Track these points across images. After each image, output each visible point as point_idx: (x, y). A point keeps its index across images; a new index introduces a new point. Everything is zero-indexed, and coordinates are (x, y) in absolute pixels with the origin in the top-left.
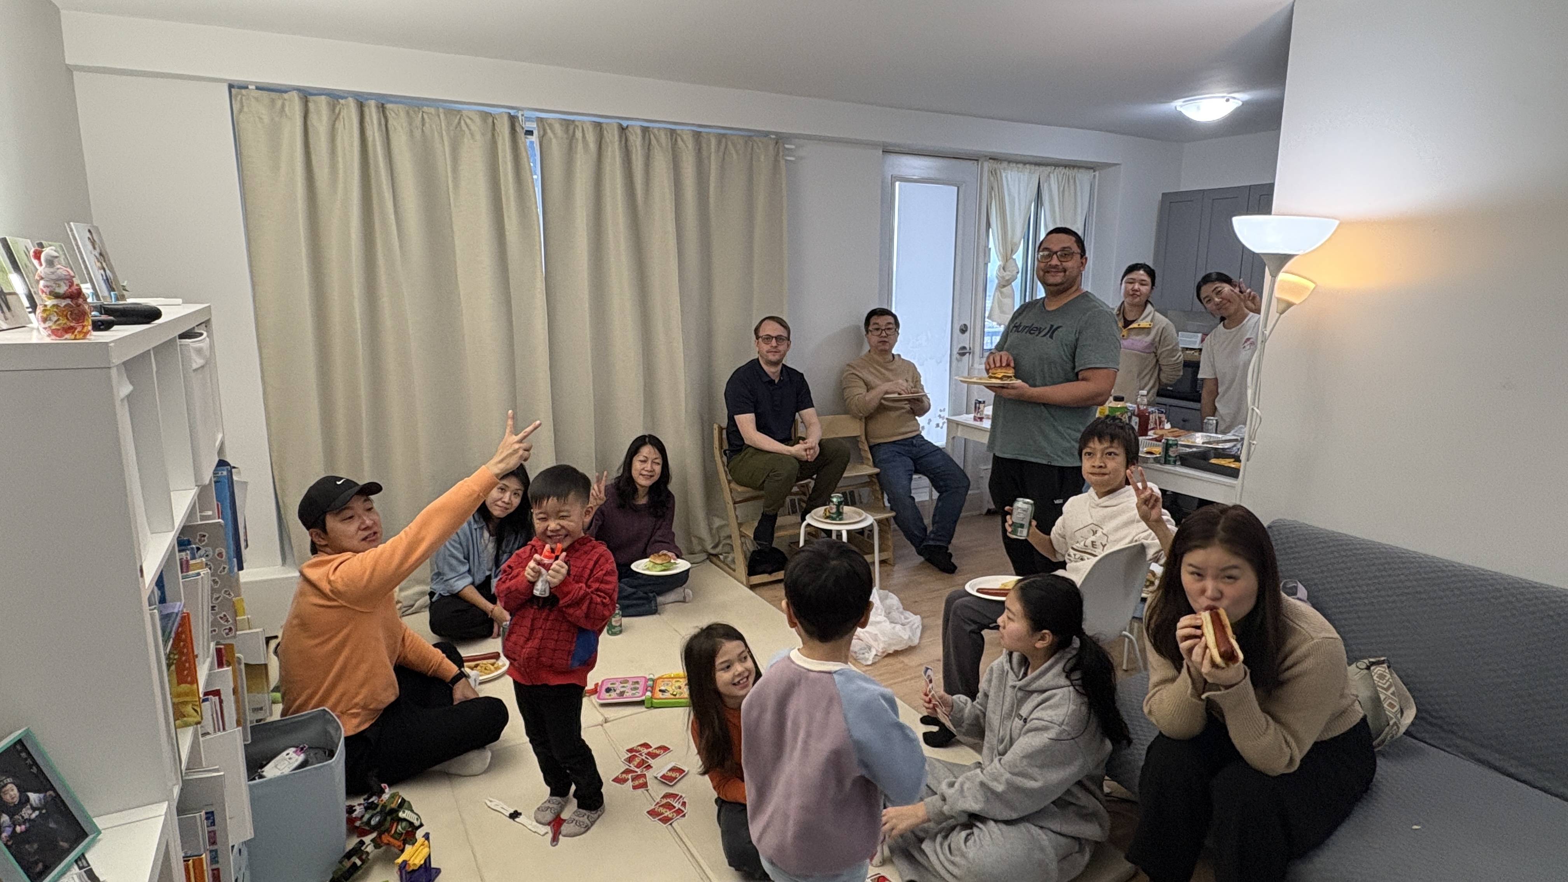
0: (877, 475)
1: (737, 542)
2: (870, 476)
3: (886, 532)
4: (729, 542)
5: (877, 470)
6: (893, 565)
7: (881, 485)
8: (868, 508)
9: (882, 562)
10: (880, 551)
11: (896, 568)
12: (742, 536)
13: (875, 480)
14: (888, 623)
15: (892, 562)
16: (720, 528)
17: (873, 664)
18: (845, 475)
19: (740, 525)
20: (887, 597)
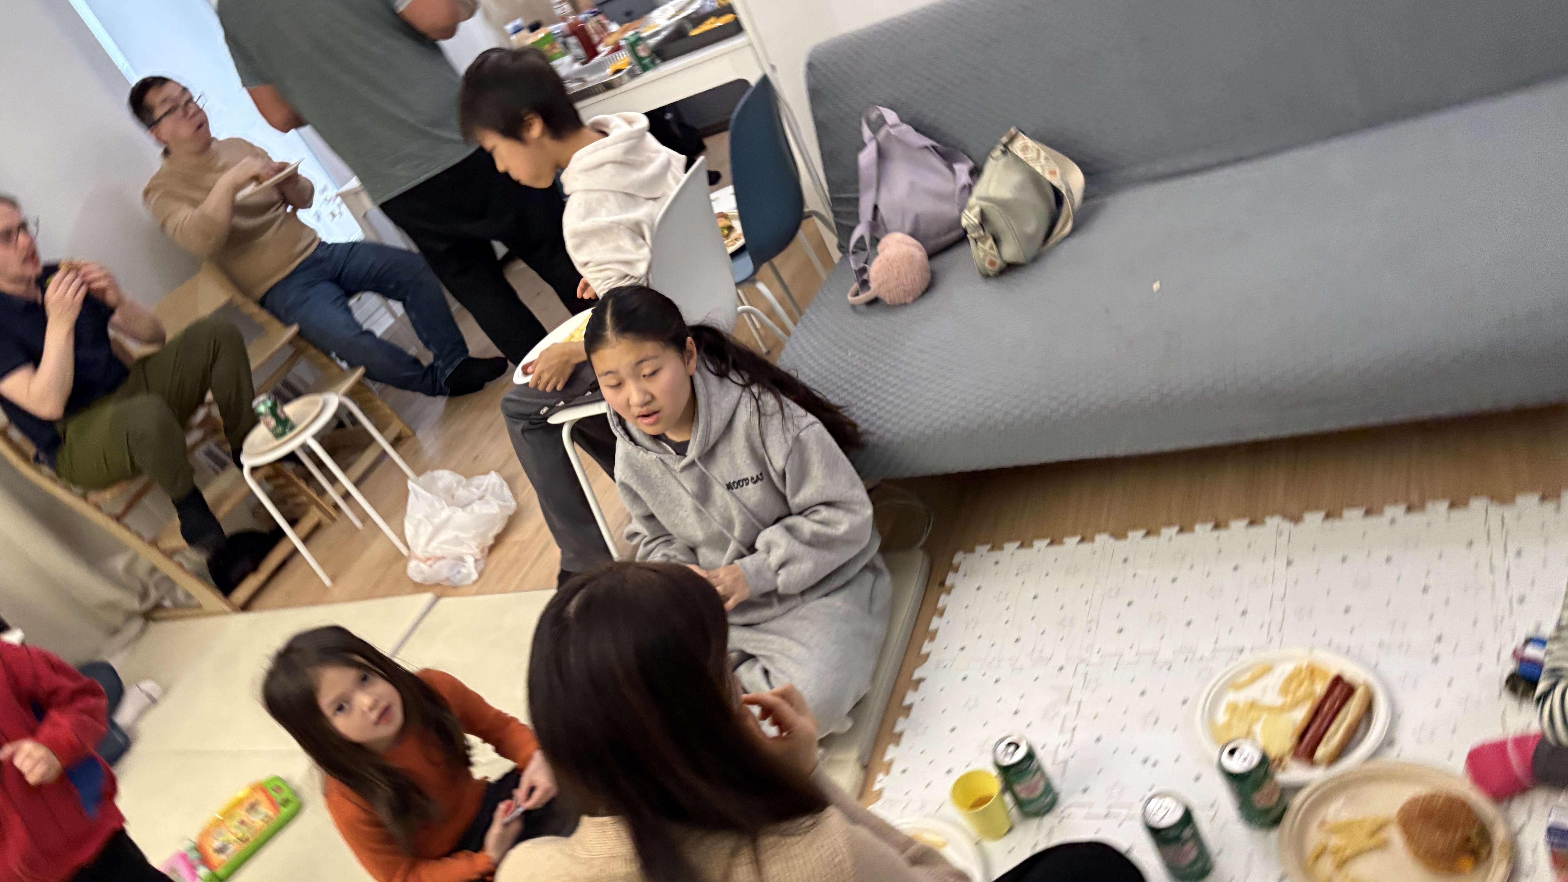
0: (300, 334)
1: (168, 568)
2: (291, 342)
3: (370, 401)
4: (157, 576)
5: (294, 329)
6: (414, 434)
7: (315, 345)
8: (321, 386)
9: (396, 443)
10: (381, 430)
11: (420, 435)
12: (170, 554)
13: (302, 344)
14: (460, 512)
15: (409, 433)
16: (129, 569)
17: (481, 574)
18: (253, 365)
19: (154, 543)
20: (434, 480)
